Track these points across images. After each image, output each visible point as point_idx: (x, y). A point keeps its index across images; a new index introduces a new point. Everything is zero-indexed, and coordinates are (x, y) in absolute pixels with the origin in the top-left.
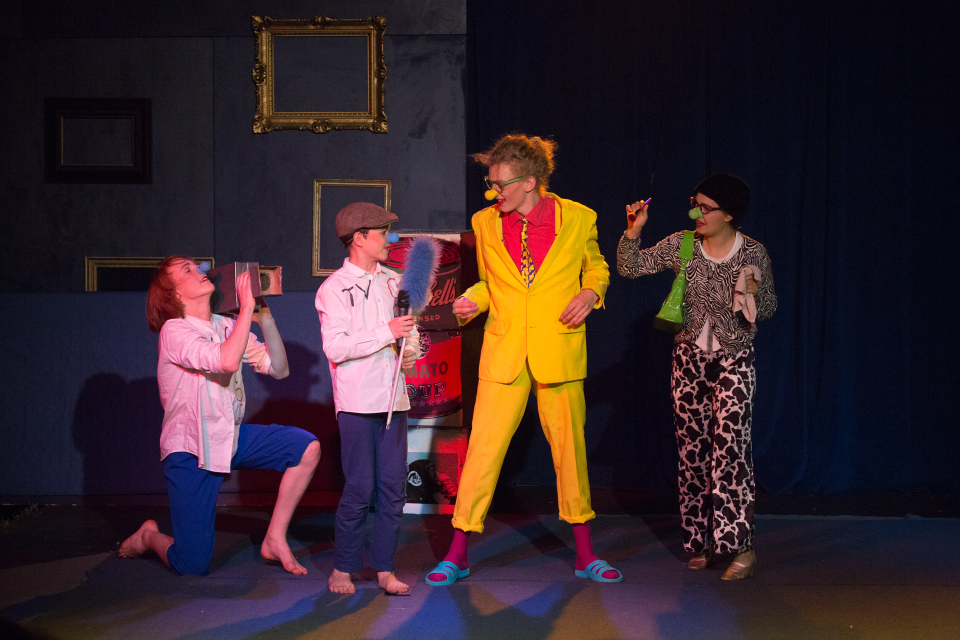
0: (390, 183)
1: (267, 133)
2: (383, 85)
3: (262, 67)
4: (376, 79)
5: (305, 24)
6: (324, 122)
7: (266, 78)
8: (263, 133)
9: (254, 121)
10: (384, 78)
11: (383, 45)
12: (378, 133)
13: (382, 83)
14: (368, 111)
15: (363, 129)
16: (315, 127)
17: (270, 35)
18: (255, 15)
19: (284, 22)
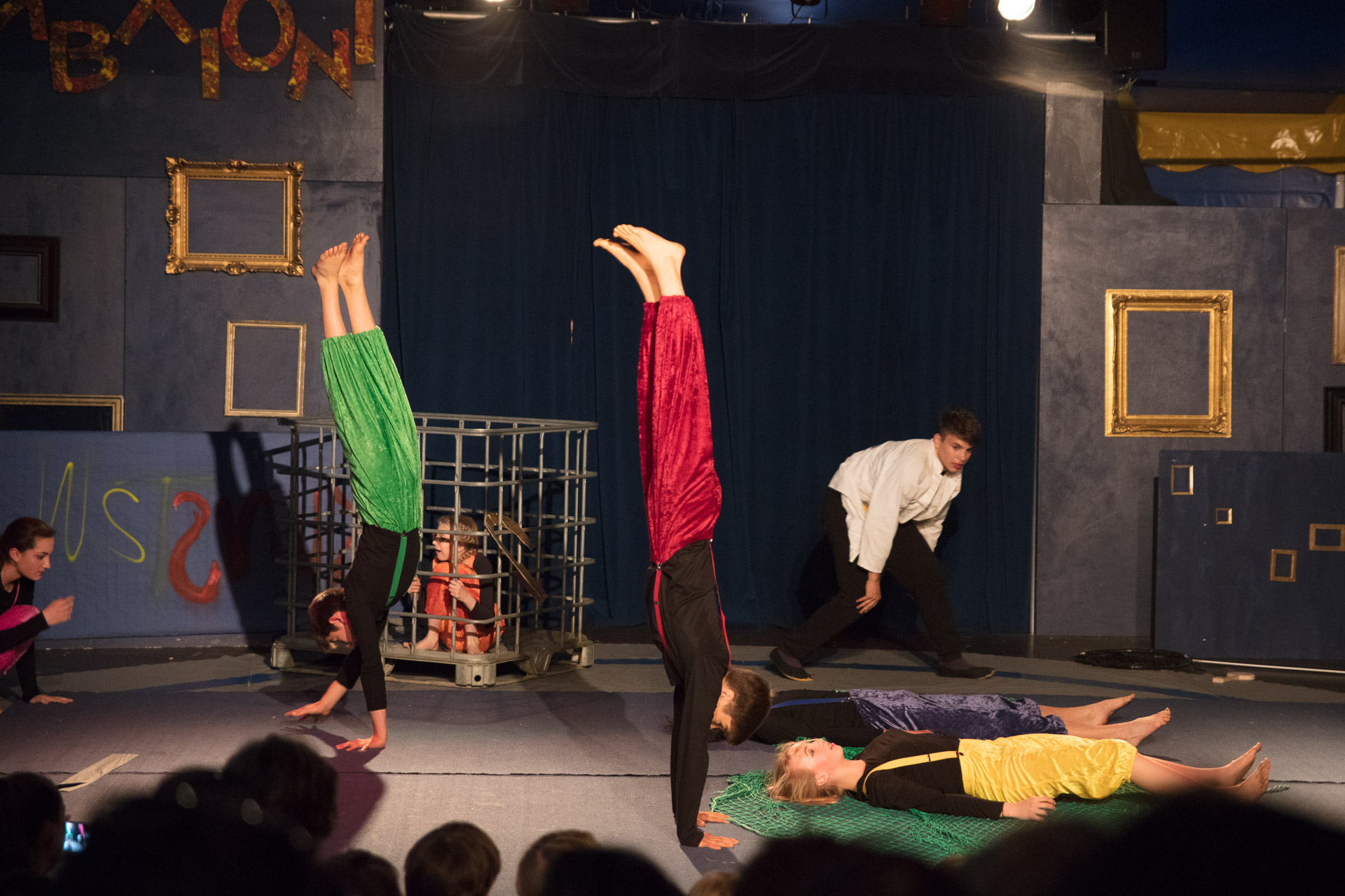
0: (305, 325)
1: (179, 273)
2: (299, 230)
3: (176, 208)
4: (292, 224)
5: (220, 167)
6: (239, 264)
7: (179, 219)
8: (176, 274)
9: (166, 262)
10: (300, 223)
11: (299, 190)
12: (294, 276)
13: (298, 227)
14: (282, 254)
15: (278, 272)
16: (230, 269)
17: (184, 176)
18: (170, 157)
19: (200, 165)
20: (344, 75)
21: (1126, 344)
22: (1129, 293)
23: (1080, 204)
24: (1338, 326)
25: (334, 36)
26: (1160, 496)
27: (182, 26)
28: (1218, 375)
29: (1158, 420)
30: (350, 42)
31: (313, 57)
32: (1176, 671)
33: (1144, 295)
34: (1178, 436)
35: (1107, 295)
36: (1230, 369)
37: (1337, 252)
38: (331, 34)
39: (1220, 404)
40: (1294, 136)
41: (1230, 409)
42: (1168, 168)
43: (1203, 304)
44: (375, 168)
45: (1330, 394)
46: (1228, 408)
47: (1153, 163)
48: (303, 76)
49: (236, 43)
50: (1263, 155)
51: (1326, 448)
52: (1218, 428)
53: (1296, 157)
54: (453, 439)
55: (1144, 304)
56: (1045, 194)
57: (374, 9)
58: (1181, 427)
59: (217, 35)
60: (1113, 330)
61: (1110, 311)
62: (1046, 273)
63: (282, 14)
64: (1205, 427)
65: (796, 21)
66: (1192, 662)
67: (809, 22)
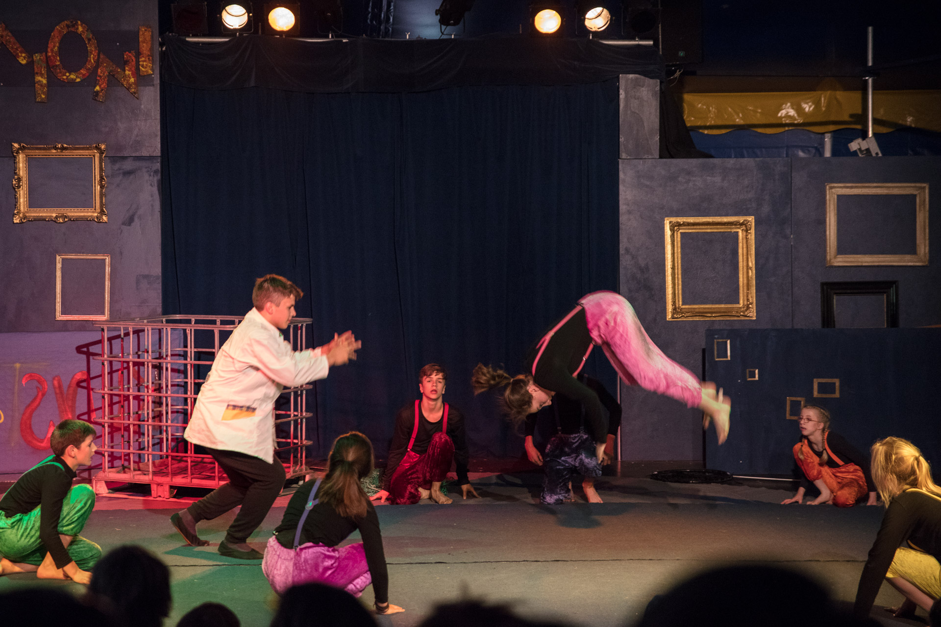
0: (109, 256)
1: (23, 223)
2: (104, 191)
3: (19, 178)
4: (99, 187)
5: (49, 149)
6: (63, 215)
7: (22, 185)
8: (20, 223)
9: (14, 215)
10: (104, 186)
11: (103, 163)
12: (101, 222)
13: (103, 188)
14: (93, 208)
15: (90, 220)
16: (57, 219)
17: (25, 156)
18: (14, 143)
19: (35, 147)
20: (132, 83)
21: (680, 256)
22: (681, 220)
23: (645, 159)
24: (830, 239)
25: (125, 56)
26: (706, 362)
27: (21, 52)
28: (745, 276)
29: (704, 308)
30: (136, 61)
31: (111, 71)
32: (722, 484)
33: (692, 221)
34: (718, 319)
35: (665, 222)
36: (754, 272)
37: (828, 187)
38: (123, 55)
39: (747, 296)
40: (795, 107)
41: (755, 299)
42: (706, 132)
43: (733, 226)
44: (154, 147)
45: (825, 287)
46: (753, 299)
47: (695, 128)
48: (105, 84)
49: (58, 63)
50: (773, 121)
51: (823, 326)
52: (746, 313)
53: (796, 122)
54: (212, 332)
55: (692, 227)
56: (620, 152)
57: (152, 37)
58: (720, 312)
59: (45, 58)
60: (670, 246)
61: (668, 232)
62: (623, 208)
63: (89, 43)
64: (737, 312)
65: (444, 37)
66: (733, 478)
67: (453, 37)
